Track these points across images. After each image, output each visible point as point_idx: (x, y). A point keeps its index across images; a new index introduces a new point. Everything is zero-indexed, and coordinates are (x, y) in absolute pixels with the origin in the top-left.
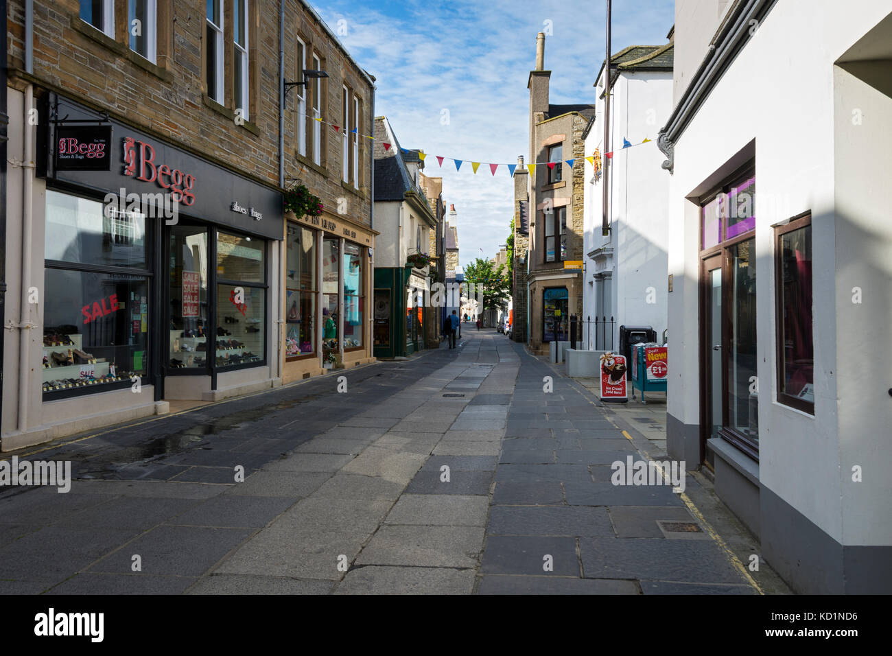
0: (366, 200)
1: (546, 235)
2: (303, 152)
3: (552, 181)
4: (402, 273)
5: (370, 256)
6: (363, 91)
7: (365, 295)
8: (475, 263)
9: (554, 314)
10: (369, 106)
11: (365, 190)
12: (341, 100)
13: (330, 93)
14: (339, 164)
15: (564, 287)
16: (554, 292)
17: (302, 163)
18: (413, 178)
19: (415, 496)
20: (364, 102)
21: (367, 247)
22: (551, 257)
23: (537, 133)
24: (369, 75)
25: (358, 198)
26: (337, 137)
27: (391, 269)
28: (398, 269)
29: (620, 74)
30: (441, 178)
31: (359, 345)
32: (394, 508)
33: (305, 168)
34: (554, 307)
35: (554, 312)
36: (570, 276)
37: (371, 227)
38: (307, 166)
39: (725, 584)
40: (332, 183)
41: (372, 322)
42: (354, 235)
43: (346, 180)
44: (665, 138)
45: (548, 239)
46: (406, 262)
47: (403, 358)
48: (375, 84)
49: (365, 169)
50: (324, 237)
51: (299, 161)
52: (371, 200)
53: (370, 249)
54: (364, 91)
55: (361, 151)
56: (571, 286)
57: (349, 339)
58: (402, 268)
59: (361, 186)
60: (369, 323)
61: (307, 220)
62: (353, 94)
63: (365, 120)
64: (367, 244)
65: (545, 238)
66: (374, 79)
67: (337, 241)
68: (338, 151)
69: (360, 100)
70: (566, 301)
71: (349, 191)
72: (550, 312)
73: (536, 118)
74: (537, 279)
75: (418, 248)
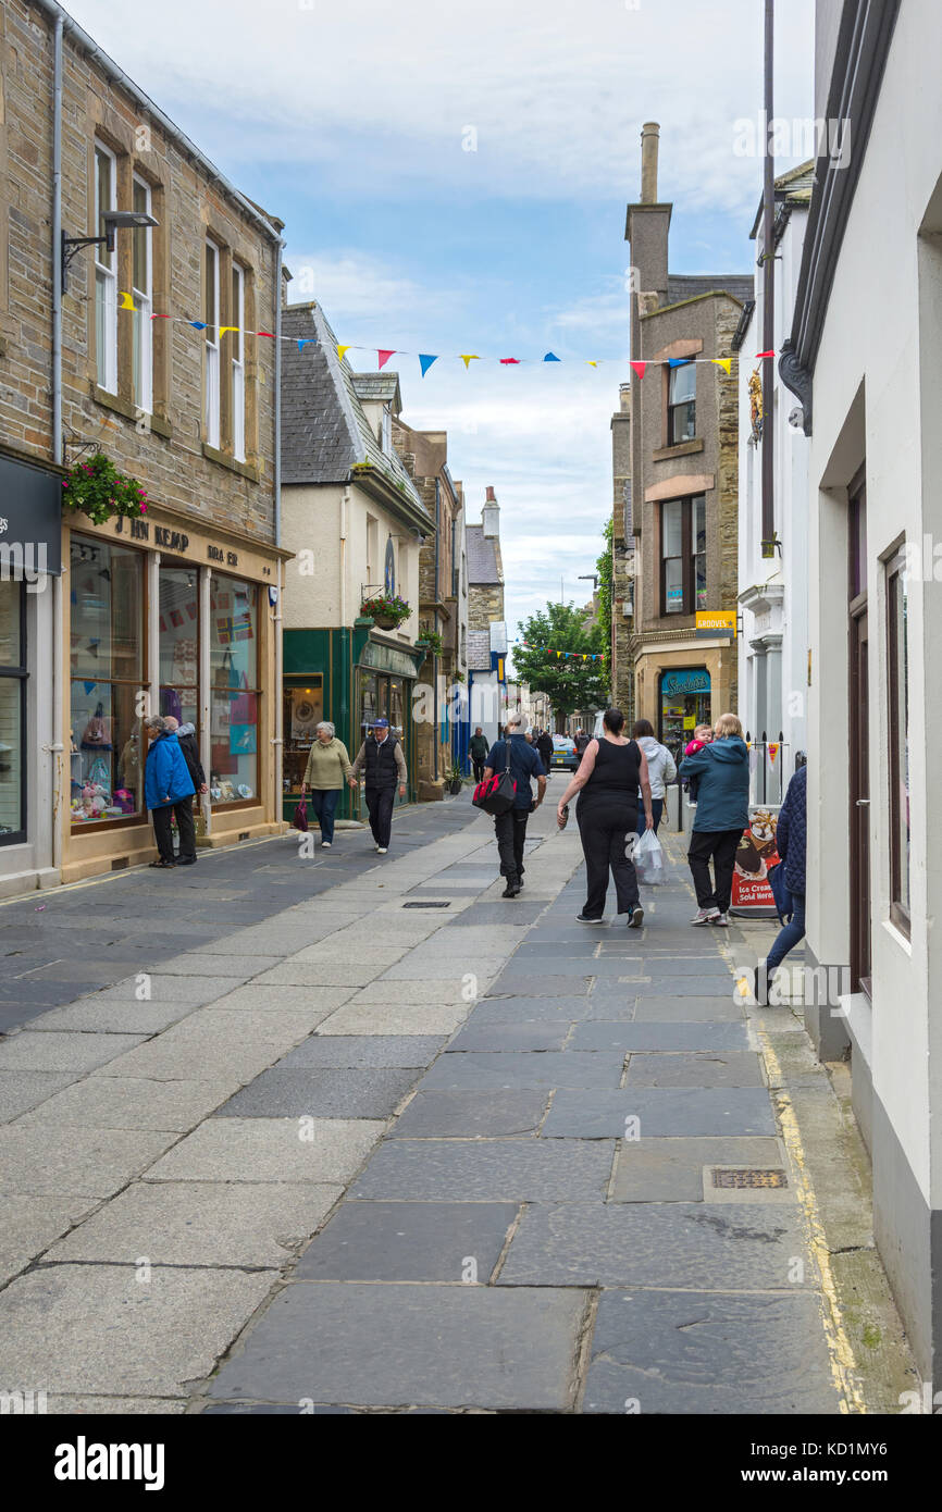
0: (264, 485)
1: (666, 555)
2: (111, 387)
3: (675, 440)
4: (348, 640)
5: (273, 603)
6: (253, 252)
7: (263, 688)
8: (546, 613)
9: (681, 725)
10: (269, 281)
11: (261, 464)
12: (201, 272)
13: (173, 258)
14: (196, 408)
15: (702, 668)
16: (681, 679)
17: (106, 408)
18: (376, 434)
19: (233, 1120)
20: (257, 276)
21: (268, 584)
22: (675, 601)
23: (644, 336)
24: (269, 218)
25: (243, 480)
26: (190, 350)
27: (324, 632)
28: (338, 632)
29: (790, 213)
30: (445, 433)
31: (250, 795)
32: (177, 1147)
33: (113, 420)
34: (684, 711)
35: (681, 720)
36: (715, 643)
37: (274, 541)
38: (118, 415)
39: (772, 1292)
40: (178, 450)
41: (280, 749)
42: (233, 560)
43: (214, 442)
44: (793, 362)
45: (670, 563)
46: (357, 614)
47: (351, 823)
48: (283, 236)
49: (261, 417)
50: (161, 566)
51: (99, 405)
52: (274, 483)
53: (272, 588)
54: (255, 252)
55: (250, 379)
56: (715, 666)
57: (229, 783)
58: (347, 630)
59: (250, 454)
60: (271, 749)
61: (119, 528)
62: (230, 258)
63: (258, 311)
64: (265, 579)
65: (663, 562)
66: (279, 226)
67: (195, 572)
68: (192, 381)
69: (248, 270)
70: (707, 697)
71: (222, 466)
72: (675, 721)
73: (640, 305)
74: (646, 649)
75: (389, 585)
